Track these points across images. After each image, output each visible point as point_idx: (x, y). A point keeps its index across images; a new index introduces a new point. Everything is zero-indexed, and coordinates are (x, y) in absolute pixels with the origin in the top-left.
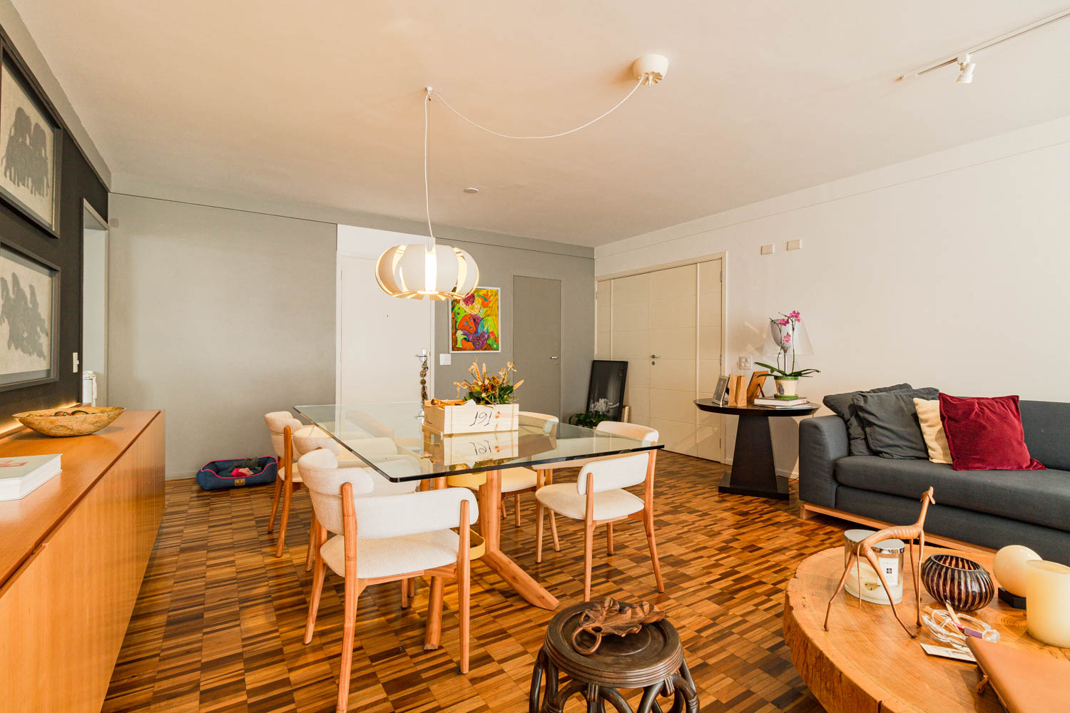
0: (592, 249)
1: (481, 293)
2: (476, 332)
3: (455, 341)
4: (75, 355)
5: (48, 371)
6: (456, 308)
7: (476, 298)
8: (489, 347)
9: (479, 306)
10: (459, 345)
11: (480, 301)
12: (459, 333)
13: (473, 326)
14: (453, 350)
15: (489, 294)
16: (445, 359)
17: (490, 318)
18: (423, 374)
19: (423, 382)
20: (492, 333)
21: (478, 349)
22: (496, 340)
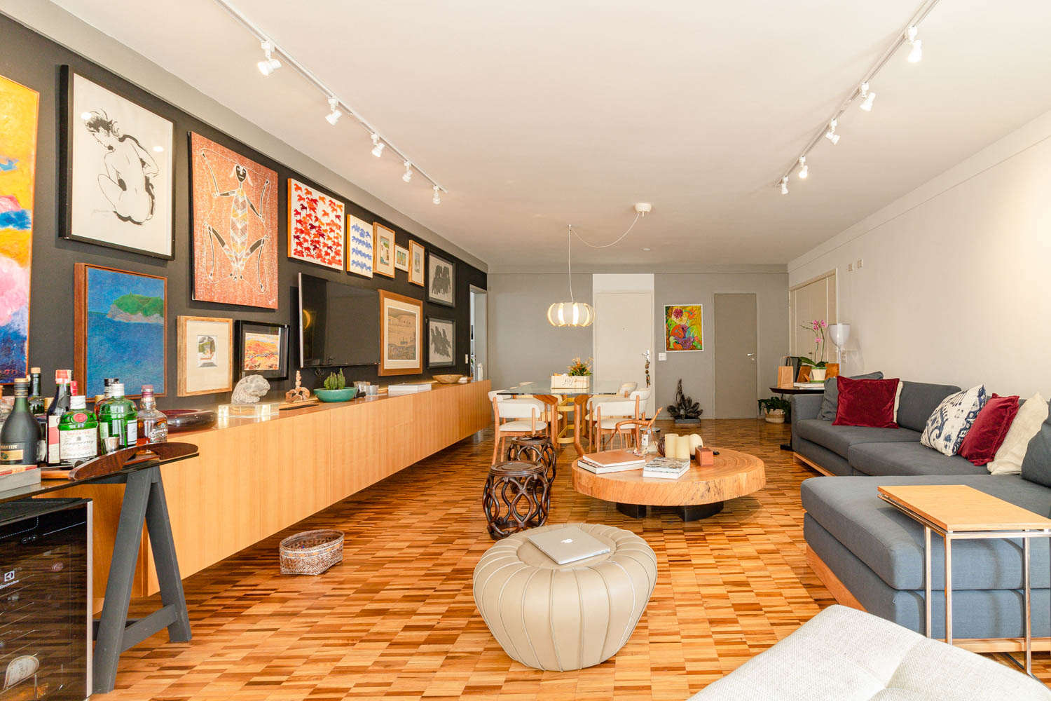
0: (786, 265)
1: (688, 309)
2: (684, 337)
3: (668, 344)
4: (467, 356)
5: (453, 362)
6: (669, 322)
7: (684, 313)
8: (694, 348)
9: (686, 318)
10: (672, 347)
11: (687, 315)
12: (672, 338)
13: (682, 333)
14: (667, 350)
15: (694, 309)
16: (663, 356)
17: (695, 327)
18: (647, 367)
19: (647, 372)
20: (697, 337)
21: (686, 349)
22: (700, 342)
